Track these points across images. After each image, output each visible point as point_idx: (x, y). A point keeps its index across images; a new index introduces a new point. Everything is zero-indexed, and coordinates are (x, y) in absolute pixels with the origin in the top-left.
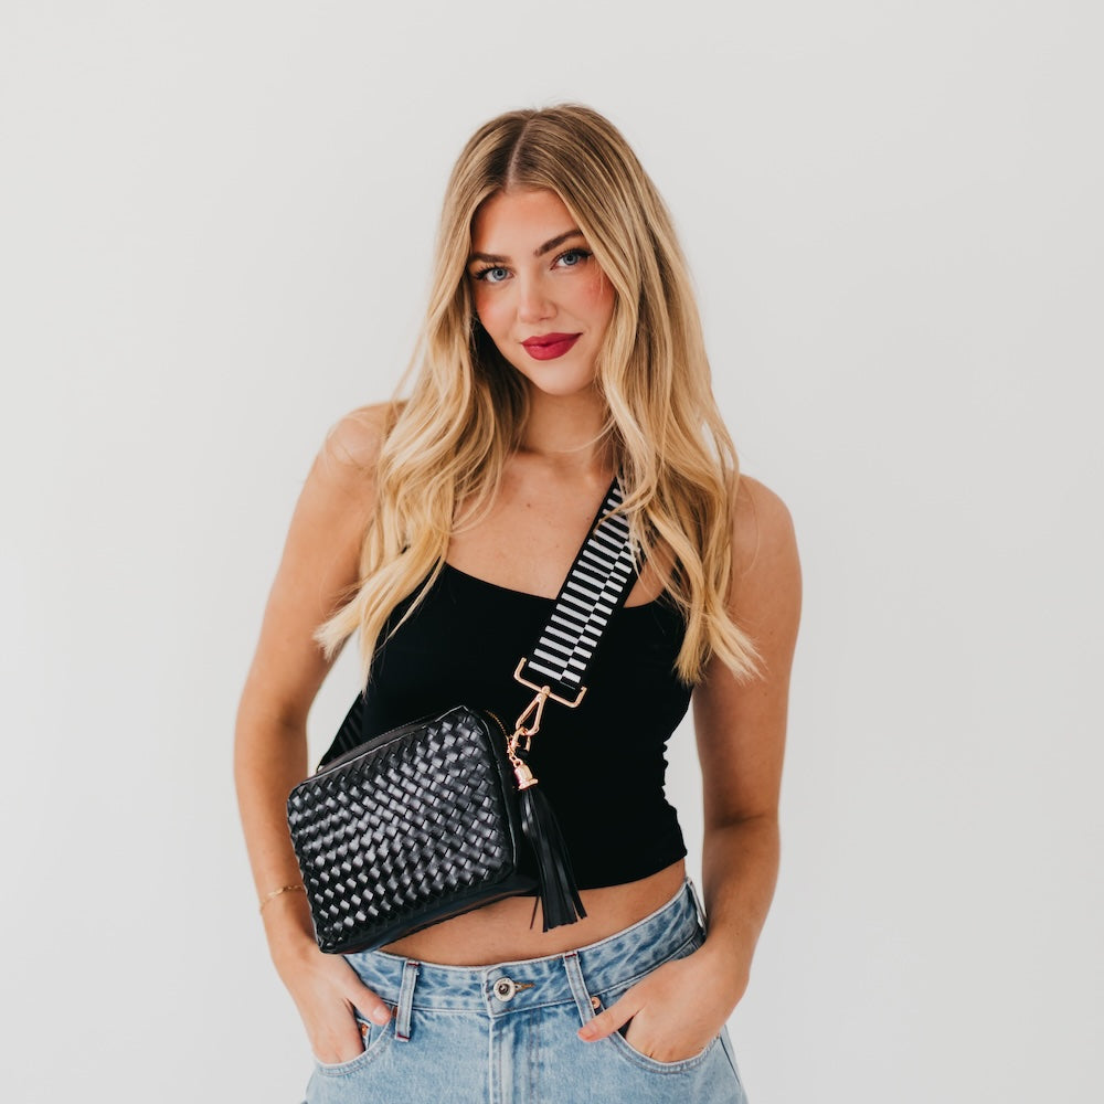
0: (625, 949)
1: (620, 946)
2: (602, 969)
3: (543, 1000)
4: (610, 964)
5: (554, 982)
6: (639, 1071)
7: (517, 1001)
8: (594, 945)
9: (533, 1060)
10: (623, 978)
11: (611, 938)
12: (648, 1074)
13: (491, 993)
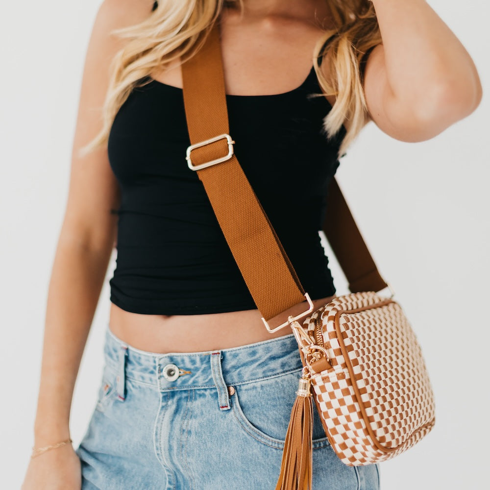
0: (257, 356)
1: (254, 353)
2: (239, 367)
3: (195, 384)
4: (245, 365)
5: (204, 371)
6: (256, 444)
7: (179, 382)
8: (234, 349)
9: (184, 427)
10: (253, 377)
11: (248, 346)
12: (263, 446)
13: (161, 374)
